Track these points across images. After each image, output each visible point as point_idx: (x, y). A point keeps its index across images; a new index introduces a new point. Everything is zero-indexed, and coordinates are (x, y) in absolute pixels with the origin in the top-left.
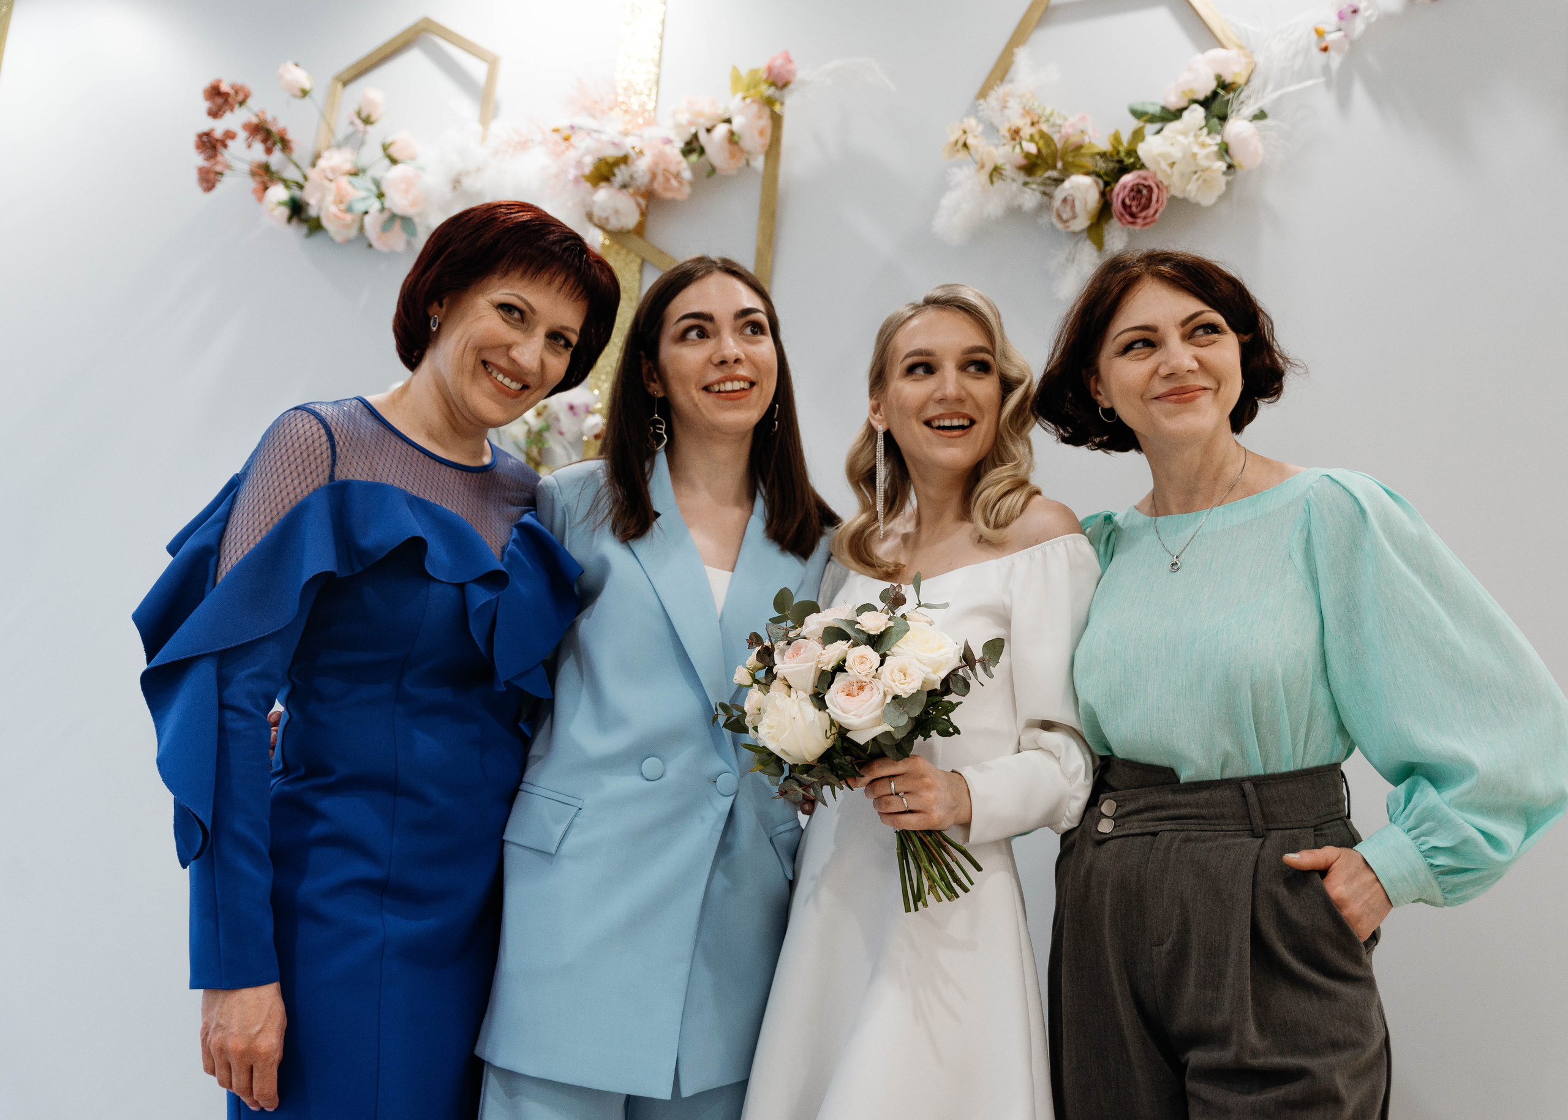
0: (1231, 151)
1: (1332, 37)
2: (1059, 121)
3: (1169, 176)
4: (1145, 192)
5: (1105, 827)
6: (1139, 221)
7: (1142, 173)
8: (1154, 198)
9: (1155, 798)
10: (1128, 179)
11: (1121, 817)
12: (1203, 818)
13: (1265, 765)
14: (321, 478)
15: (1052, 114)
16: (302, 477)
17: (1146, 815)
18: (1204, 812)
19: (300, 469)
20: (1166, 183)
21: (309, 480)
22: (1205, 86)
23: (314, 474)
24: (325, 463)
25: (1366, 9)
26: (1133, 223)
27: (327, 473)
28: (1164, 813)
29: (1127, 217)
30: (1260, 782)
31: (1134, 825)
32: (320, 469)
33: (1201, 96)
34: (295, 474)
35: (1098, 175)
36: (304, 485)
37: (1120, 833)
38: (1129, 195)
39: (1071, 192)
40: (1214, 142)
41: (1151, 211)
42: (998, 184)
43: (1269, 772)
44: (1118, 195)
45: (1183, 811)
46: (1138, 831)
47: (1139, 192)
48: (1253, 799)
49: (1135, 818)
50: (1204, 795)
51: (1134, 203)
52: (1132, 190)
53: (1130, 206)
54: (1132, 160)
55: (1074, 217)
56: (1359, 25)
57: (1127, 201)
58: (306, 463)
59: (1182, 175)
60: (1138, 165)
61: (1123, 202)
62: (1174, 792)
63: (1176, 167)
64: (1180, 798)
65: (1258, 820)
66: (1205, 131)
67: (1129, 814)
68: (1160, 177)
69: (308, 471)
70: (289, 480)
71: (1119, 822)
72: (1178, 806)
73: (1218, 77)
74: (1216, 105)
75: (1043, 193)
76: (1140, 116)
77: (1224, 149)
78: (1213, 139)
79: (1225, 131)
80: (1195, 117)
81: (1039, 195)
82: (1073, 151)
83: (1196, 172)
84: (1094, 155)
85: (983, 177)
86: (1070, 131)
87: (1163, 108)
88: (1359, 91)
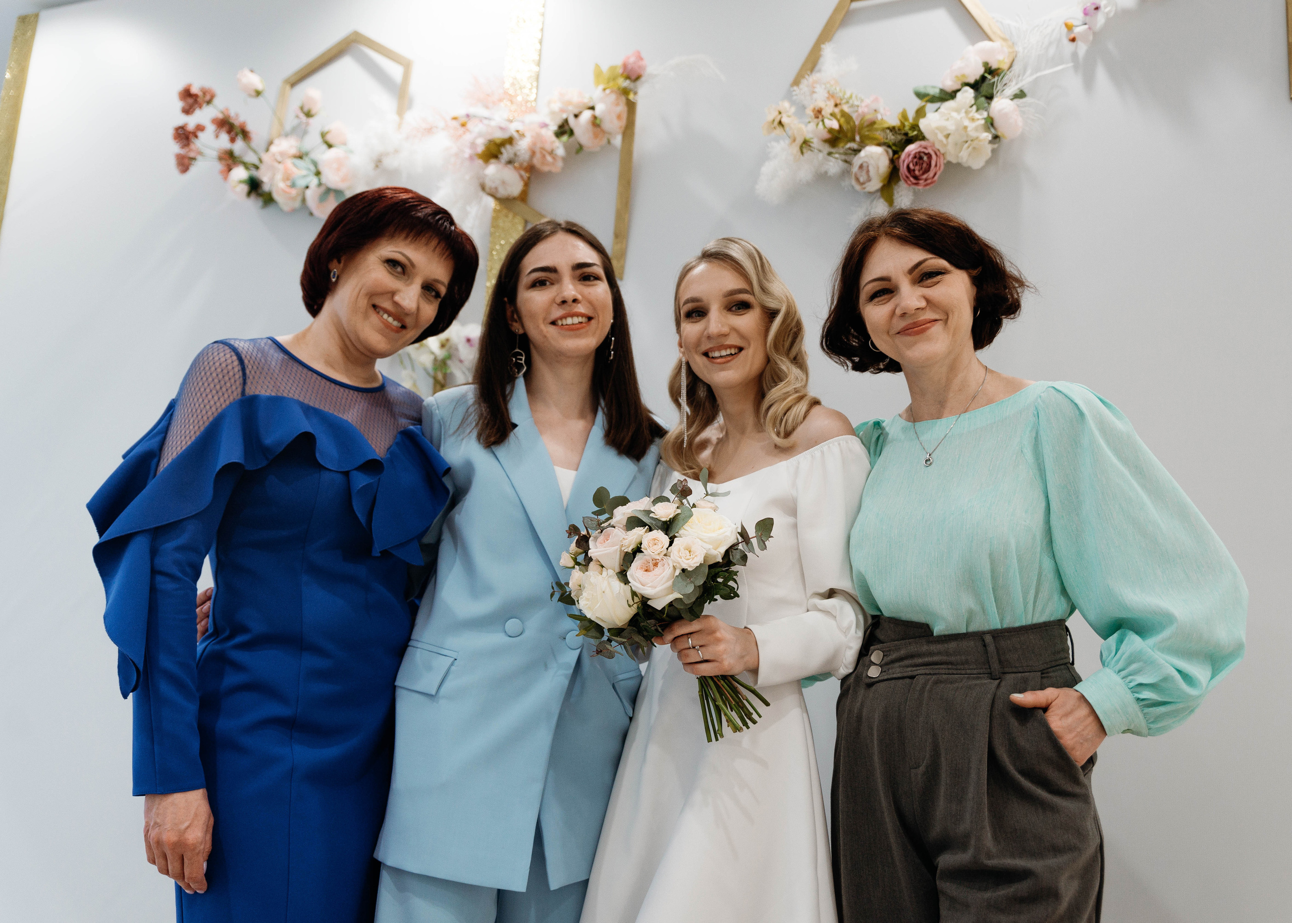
0: (996, 124)
1: (1079, 30)
2: (856, 103)
3: (945, 146)
4: (925, 158)
5: (874, 672)
6: (921, 182)
7: (923, 143)
8: (933, 163)
9: (913, 648)
10: (912, 148)
11: (887, 664)
12: (951, 663)
13: (1002, 621)
14: (235, 394)
15: (851, 97)
16: (220, 394)
17: (906, 662)
18: (953, 659)
19: (218, 387)
20: (942, 151)
21: (226, 396)
22: (975, 72)
23: (230, 391)
24: (238, 383)
25: (1106, 7)
26: (916, 184)
27: (239, 390)
28: (920, 661)
29: (912, 179)
30: (997, 634)
31: (897, 671)
32: (234, 387)
33: (972, 80)
34: (214, 392)
35: (889, 146)
36: (222, 400)
37: (886, 677)
38: (912, 161)
39: (866, 160)
40: (981, 116)
41: (931, 174)
42: (808, 154)
43: (1005, 626)
44: (904, 161)
45: (936, 659)
46: (899, 675)
47: (921, 158)
48: (991, 648)
49: (897, 664)
50: (953, 645)
51: (917, 168)
52: (915, 157)
53: (914, 170)
54: (915, 133)
55: (869, 180)
56: (1100, 19)
57: (911, 166)
58: (223, 383)
59: (956, 144)
60: (921, 137)
61: (908, 167)
62: (929, 642)
63: (950, 137)
64: (934, 648)
65: (996, 666)
66: (974, 108)
67: (893, 662)
68: (937, 146)
69: (224, 389)
70: (210, 396)
71: (885, 668)
72: (931, 654)
73: (986, 64)
74: (983, 87)
75: (845, 161)
76: (923, 96)
77: (990, 123)
78: (981, 114)
79: (991, 108)
80: (966, 97)
81: (841, 162)
82: (868, 126)
83: (966, 141)
84: (884, 129)
85: (796, 150)
86: (865, 110)
87: (942, 91)
88: (1101, 73)
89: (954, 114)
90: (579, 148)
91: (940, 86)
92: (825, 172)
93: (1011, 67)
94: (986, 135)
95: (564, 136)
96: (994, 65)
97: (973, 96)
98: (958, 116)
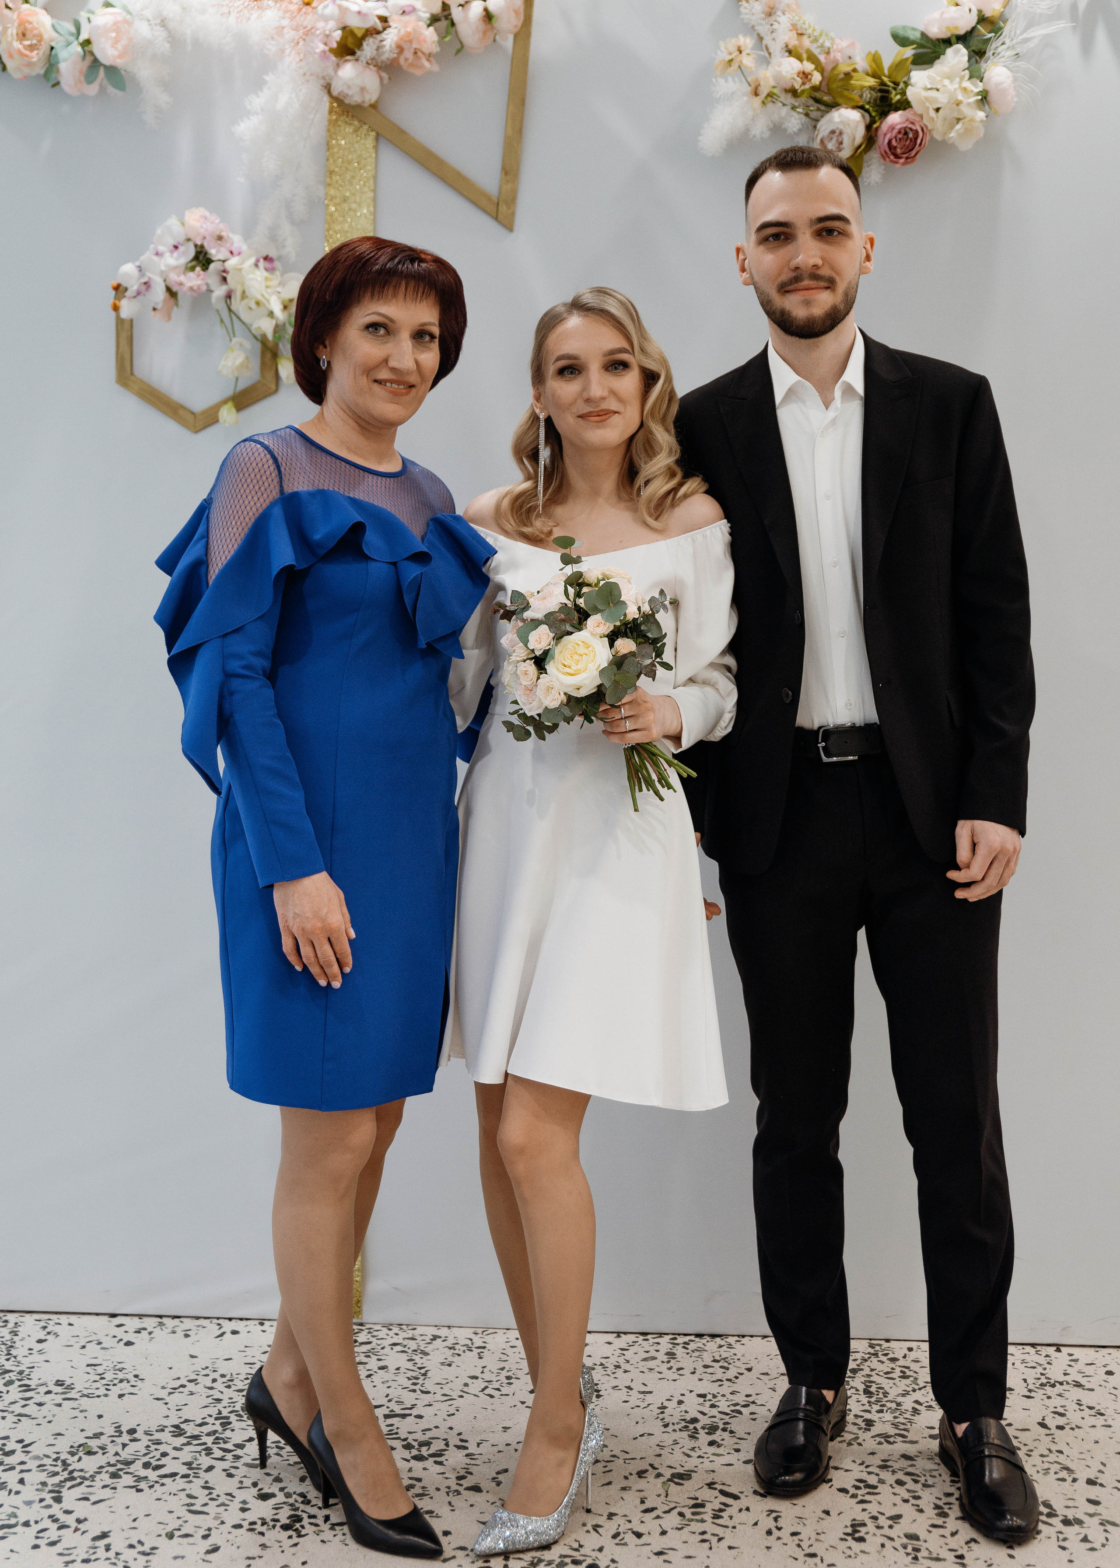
0: (988, 98)
2: (827, 44)
3: (932, 119)
4: (911, 135)
6: (902, 161)
7: (907, 113)
8: (919, 141)
10: (895, 118)
14: (274, 493)
15: (821, 35)
16: (260, 494)
20: (929, 128)
22: (965, 21)
23: (268, 491)
26: (895, 162)
27: (278, 488)
29: (892, 157)
32: (272, 487)
33: (962, 32)
35: (862, 108)
36: (262, 500)
38: (896, 137)
39: (841, 127)
40: (975, 88)
41: (913, 152)
44: (885, 135)
47: (906, 133)
51: (899, 145)
52: (899, 132)
53: (895, 148)
54: (898, 97)
55: (840, 148)
57: (894, 143)
59: (945, 119)
60: (905, 105)
61: (888, 141)
63: (941, 111)
66: (967, 73)
68: (925, 121)
73: (979, 13)
74: (975, 44)
75: (807, 115)
76: (901, 41)
77: (984, 98)
78: (976, 86)
79: (986, 76)
80: (958, 56)
81: (803, 117)
82: (842, 80)
83: (958, 120)
84: (862, 87)
85: (757, 101)
86: (839, 56)
87: (923, 34)
88: (1101, 38)
89: (946, 82)
90: (461, 48)
91: (922, 28)
92: (785, 130)
93: (1002, 17)
94: (981, 115)
95: (438, 24)
96: (988, 14)
97: (966, 58)
98: (952, 86)
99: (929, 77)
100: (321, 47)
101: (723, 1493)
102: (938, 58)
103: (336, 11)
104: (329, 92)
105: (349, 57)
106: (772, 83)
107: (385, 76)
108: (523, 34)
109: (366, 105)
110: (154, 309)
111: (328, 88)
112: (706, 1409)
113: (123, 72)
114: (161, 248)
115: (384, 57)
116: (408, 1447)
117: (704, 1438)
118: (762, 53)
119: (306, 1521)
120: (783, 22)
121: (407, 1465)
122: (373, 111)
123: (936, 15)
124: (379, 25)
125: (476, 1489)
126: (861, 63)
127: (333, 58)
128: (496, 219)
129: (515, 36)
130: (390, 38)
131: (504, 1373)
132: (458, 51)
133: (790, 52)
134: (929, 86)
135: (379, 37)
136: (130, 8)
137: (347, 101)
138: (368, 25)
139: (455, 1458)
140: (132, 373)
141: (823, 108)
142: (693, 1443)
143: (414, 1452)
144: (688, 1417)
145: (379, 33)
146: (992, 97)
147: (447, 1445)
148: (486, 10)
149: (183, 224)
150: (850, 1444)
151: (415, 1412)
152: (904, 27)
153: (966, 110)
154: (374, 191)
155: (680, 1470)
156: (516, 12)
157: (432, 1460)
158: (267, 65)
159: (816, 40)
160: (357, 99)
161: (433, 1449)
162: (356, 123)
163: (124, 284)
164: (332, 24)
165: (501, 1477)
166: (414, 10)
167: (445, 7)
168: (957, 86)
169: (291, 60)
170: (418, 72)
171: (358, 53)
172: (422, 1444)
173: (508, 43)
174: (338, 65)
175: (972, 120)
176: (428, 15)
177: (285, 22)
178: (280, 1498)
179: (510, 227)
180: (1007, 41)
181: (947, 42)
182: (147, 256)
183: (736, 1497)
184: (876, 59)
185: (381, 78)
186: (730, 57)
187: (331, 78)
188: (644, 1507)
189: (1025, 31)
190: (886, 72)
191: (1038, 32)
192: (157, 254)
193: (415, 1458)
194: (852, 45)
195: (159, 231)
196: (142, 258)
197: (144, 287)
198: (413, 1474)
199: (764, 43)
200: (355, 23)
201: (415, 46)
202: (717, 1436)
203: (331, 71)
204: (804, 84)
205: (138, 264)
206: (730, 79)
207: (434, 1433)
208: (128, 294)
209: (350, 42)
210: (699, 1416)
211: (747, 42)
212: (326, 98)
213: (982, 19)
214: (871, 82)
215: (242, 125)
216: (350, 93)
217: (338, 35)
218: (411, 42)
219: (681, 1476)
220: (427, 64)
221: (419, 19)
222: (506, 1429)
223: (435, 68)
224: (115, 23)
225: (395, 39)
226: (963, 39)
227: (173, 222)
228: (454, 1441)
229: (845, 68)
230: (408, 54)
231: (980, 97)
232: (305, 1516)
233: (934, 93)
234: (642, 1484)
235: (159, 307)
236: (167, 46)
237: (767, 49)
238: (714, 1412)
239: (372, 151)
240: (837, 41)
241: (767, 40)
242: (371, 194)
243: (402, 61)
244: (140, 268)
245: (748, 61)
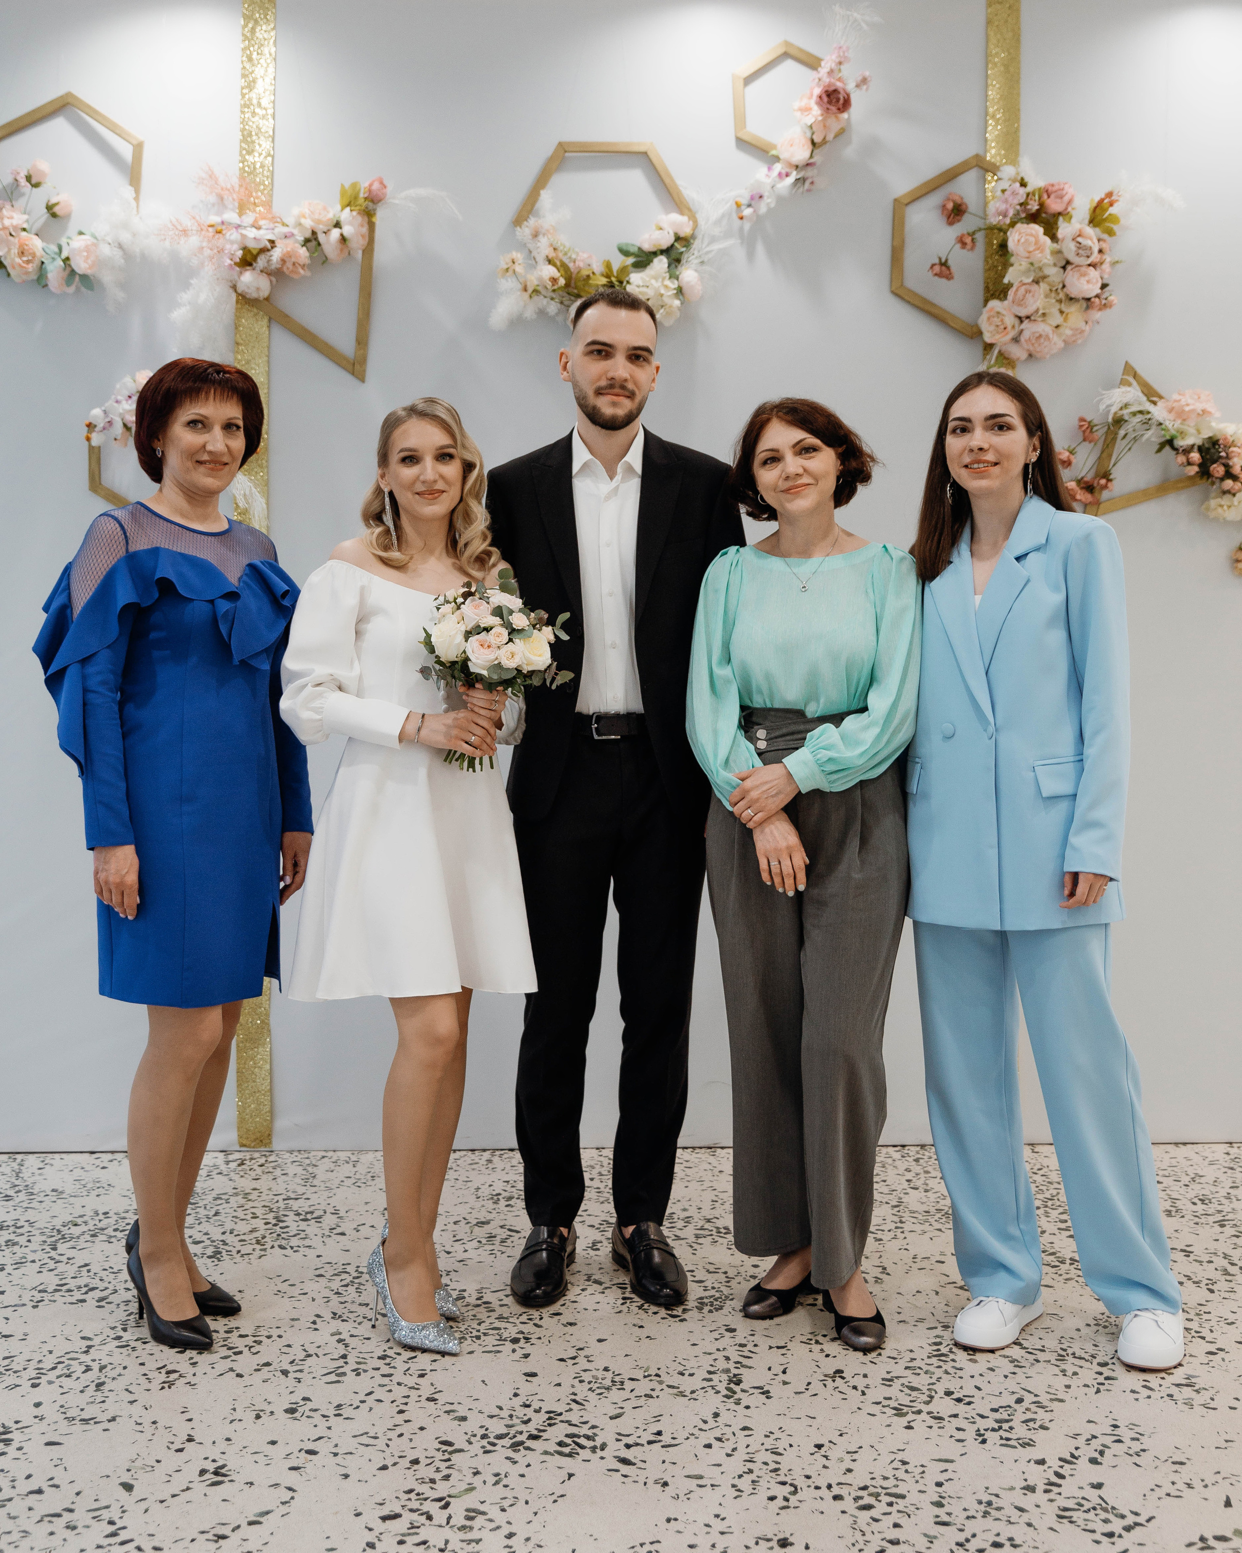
0: (683, 291)
1: (747, 212)
2: (573, 256)
14: (121, 552)
16: (110, 554)
19: (108, 549)
21: (114, 555)
22: (666, 240)
23: (116, 551)
24: (122, 544)
25: (768, 198)
27: (124, 549)
33: (664, 247)
34: (105, 553)
36: (111, 558)
40: (673, 285)
42: (536, 298)
56: (763, 208)
58: (111, 545)
66: (667, 275)
69: (112, 550)
70: (102, 557)
73: (676, 234)
74: (674, 255)
75: (562, 303)
76: (625, 253)
77: (680, 291)
78: (673, 283)
79: (680, 277)
80: (661, 263)
81: (559, 305)
82: (584, 280)
83: (662, 306)
84: (597, 286)
85: (526, 295)
86: (581, 265)
87: (640, 249)
88: (760, 249)
89: (653, 281)
90: (325, 260)
91: (638, 244)
92: (547, 313)
93: (693, 237)
94: (677, 303)
95: (309, 244)
96: (682, 235)
97: (666, 265)
98: (656, 284)
99: (642, 278)
100: (229, 262)
101: (510, 1230)
102: (649, 264)
103: (239, 237)
104: (236, 291)
105: (248, 268)
106: (536, 283)
107: (274, 279)
108: (369, 249)
109: (261, 299)
110: (115, 439)
111: (234, 288)
112: (508, 1188)
113: (92, 278)
114: (119, 398)
115: (273, 267)
116: (298, 1214)
117: (503, 1203)
118: (530, 262)
119: (224, 1253)
120: (543, 241)
121: (297, 1224)
122: (266, 303)
123: (646, 236)
124: (269, 245)
125: (343, 1234)
126: (598, 267)
127: (238, 269)
128: (353, 374)
129: (364, 251)
130: (276, 254)
131: (371, 1174)
132: (324, 263)
133: (550, 261)
134: (641, 284)
135: (268, 254)
136: (97, 235)
137: (248, 296)
138: (261, 246)
139: (330, 1220)
140: (100, 484)
141: (573, 298)
142: (495, 1206)
143: (302, 1217)
144: (494, 1193)
145: (268, 250)
146: (685, 290)
147: (325, 1213)
148: (342, 235)
149: (135, 381)
150: (602, 1203)
151: (305, 1196)
152: (627, 245)
153: (666, 300)
154: (268, 356)
155: (484, 1220)
156: (363, 236)
157: (313, 1221)
158: (192, 272)
159: (566, 254)
160: (254, 295)
161: (315, 1215)
162: (255, 310)
163: (94, 422)
164: (235, 247)
165: (359, 1228)
166: (293, 235)
167: (314, 233)
168: (659, 284)
169: (209, 269)
170: (295, 277)
171: (255, 264)
172: (307, 1213)
173: (359, 255)
174: (241, 273)
175: (671, 306)
176: (302, 239)
177: (205, 244)
178: (208, 1242)
179: (362, 379)
180: (696, 252)
181: (655, 254)
182: (110, 403)
183: (518, 1232)
184: (608, 265)
185: (271, 281)
186: (505, 267)
187: (236, 282)
188: (455, 1239)
189: (708, 245)
190: (615, 274)
191: (716, 247)
192: (117, 402)
193: (302, 1220)
194: (590, 257)
195: (118, 386)
196: (107, 405)
197: (107, 425)
198: (300, 1228)
199: (533, 255)
200: (253, 246)
201: (293, 260)
202: (511, 1202)
203: (236, 277)
204: (553, 285)
205: (103, 408)
206: (509, 280)
207: (317, 1207)
208: (97, 429)
209: (249, 258)
210: (502, 1192)
211: (518, 256)
212: (234, 296)
213: (678, 239)
214: (604, 281)
215: (175, 313)
216: (250, 291)
217: (240, 253)
218: (290, 257)
219: (483, 1223)
220: (302, 271)
221: (297, 241)
222: (367, 1203)
223: (308, 274)
224: (87, 246)
225: (280, 255)
226: (667, 252)
227: (128, 380)
228: (330, 1210)
229: (585, 273)
230: (289, 265)
231: (675, 292)
232: (224, 1251)
233: (644, 290)
234: (456, 1227)
235: (118, 438)
236: (123, 261)
237: (534, 259)
238: (513, 1189)
239: (265, 329)
240: (581, 254)
241: (534, 253)
242: (266, 358)
243: (285, 269)
244: (105, 412)
245: (519, 269)
